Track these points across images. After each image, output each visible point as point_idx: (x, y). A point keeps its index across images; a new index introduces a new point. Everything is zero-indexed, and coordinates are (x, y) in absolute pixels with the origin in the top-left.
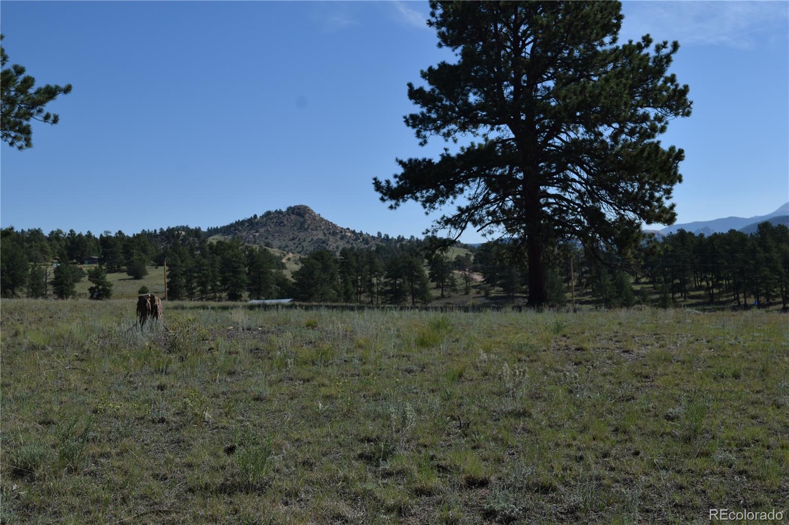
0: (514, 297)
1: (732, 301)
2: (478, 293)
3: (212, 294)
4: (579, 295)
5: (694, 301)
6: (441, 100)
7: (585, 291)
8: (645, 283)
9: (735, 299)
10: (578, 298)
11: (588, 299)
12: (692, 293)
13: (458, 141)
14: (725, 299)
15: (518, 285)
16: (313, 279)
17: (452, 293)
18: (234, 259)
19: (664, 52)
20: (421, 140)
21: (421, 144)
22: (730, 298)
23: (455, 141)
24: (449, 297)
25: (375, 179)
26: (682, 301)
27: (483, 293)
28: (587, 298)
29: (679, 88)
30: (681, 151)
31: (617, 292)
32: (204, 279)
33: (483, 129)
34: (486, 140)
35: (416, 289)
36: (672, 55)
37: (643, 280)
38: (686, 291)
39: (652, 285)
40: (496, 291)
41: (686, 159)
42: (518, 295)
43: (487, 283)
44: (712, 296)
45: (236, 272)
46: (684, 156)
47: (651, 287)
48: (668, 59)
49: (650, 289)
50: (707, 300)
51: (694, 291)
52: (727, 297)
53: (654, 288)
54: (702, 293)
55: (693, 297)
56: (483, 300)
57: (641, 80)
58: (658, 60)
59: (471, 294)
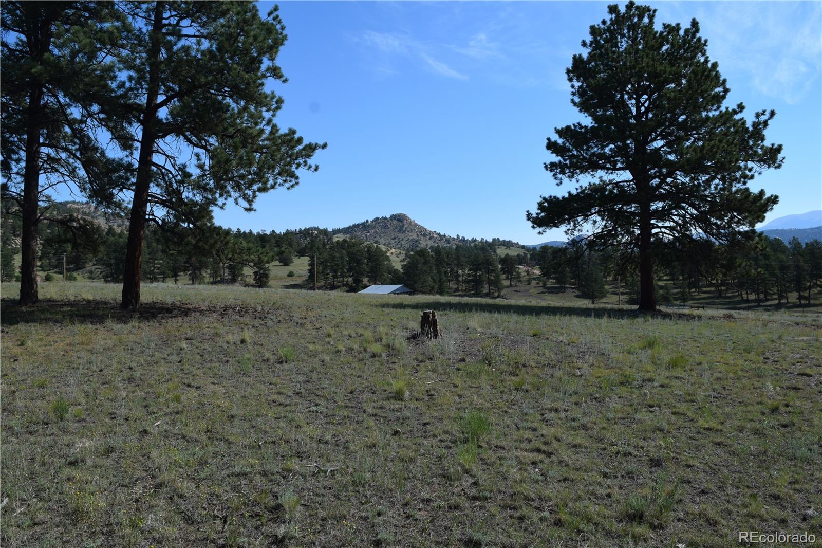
0: (565, 288)
1: (736, 296)
2: (538, 283)
3: (341, 279)
4: (615, 288)
5: (706, 295)
6: (571, 151)
8: (666, 280)
9: (739, 295)
10: (613, 290)
12: (705, 289)
13: (580, 182)
14: (730, 295)
15: (568, 279)
16: (417, 270)
17: (517, 283)
18: (358, 253)
19: (763, 118)
20: (558, 182)
21: (558, 184)
22: (734, 294)
23: (578, 181)
24: (516, 286)
25: (528, 212)
26: (695, 295)
27: (541, 284)
28: (621, 290)
29: (774, 147)
32: (335, 268)
33: (600, 173)
34: (601, 181)
35: (492, 280)
36: (769, 122)
38: (699, 287)
40: (551, 283)
42: (568, 286)
43: (544, 276)
44: (720, 292)
45: (359, 262)
48: (766, 124)
50: (716, 295)
51: (705, 287)
52: (732, 293)
53: (674, 284)
54: (713, 289)
55: (704, 292)
56: (541, 289)
57: (744, 140)
58: (755, 125)
59: (532, 284)
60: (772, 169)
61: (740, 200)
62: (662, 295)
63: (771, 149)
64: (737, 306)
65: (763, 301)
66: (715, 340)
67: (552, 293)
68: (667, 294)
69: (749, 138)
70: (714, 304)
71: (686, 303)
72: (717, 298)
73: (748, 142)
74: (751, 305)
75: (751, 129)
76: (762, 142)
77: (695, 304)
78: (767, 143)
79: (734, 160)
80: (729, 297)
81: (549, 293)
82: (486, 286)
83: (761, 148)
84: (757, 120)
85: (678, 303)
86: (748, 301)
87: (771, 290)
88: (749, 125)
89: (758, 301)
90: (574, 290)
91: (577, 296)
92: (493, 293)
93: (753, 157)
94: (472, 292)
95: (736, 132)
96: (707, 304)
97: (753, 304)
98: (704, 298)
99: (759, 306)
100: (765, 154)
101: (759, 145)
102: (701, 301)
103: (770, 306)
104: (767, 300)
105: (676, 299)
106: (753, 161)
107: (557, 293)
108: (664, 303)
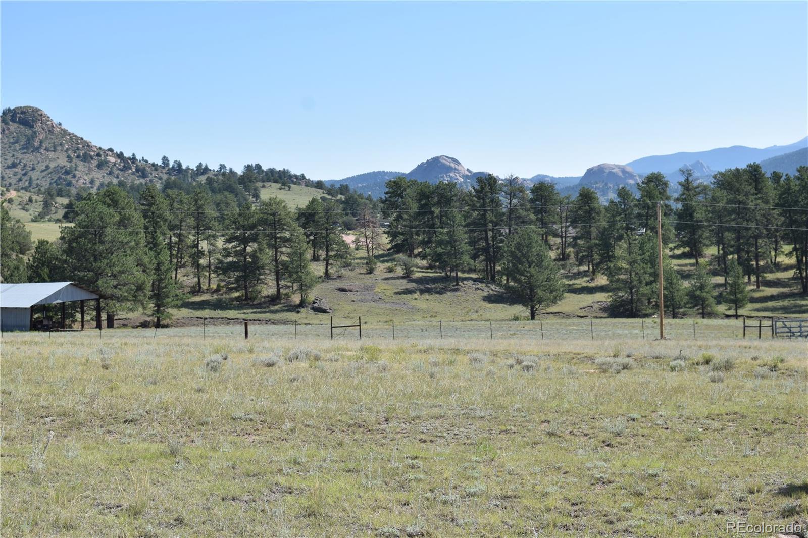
0: (458, 280)
2: (390, 270)
4: (567, 277)
7: (575, 270)
10: (569, 282)
11: (585, 284)
15: (466, 258)
16: (102, 242)
17: (343, 270)
24: (340, 277)
26: (753, 291)
27: (400, 271)
31: (651, 274)
35: (284, 264)
39: (693, 261)
40: (422, 267)
42: (466, 275)
47: (692, 265)
49: (689, 268)
56: (404, 284)
59: (377, 272)
67: (428, 291)
71: (740, 312)
77: (758, 310)
81: (422, 292)
82: (271, 280)
85: (722, 308)
90: (480, 285)
91: (489, 299)
92: (286, 294)
94: (236, 294)
105: (719, 300)
107: (440, 293)
108: (690, 311)
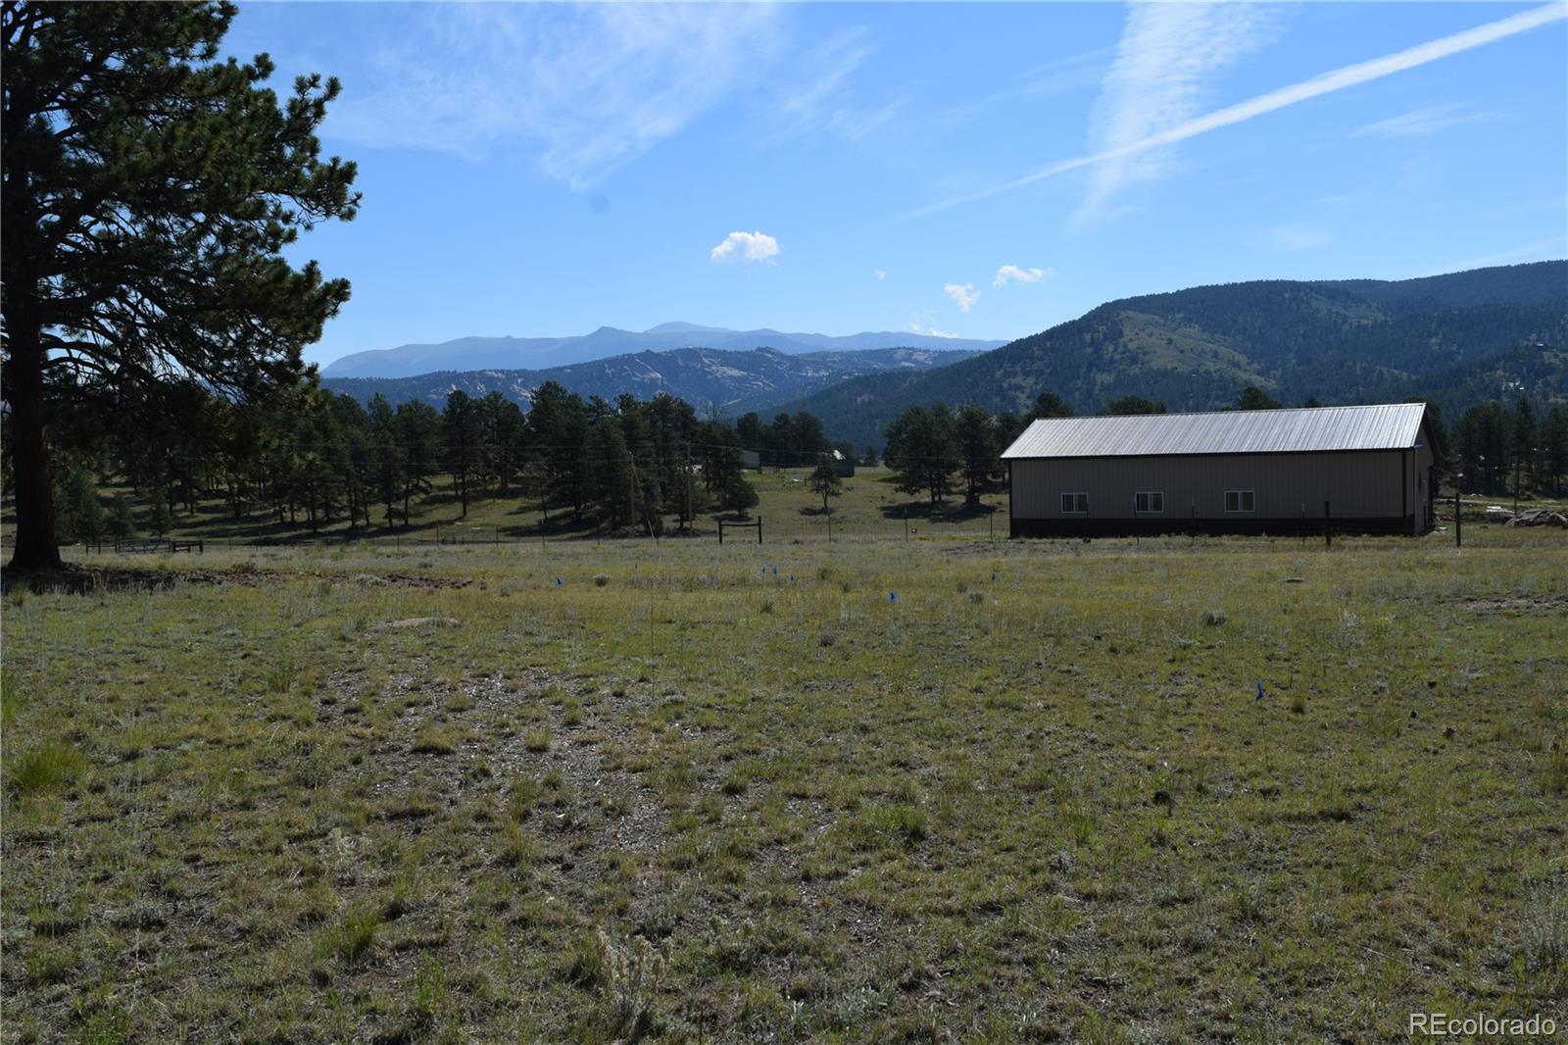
1: (270, 516)
5: (207, 517)
8: (117, 485)
9: (275, 513)
12: (204, 503)
14: (258, 513)
19: (313, 94)
22: (267, 511)
29: (339, 167)
30: (344, 284)
36: (327, 105)
37: (116, 480)
38: (193, 500)
41: (352, 298)
44: (238, 507)
46: (349, 293)
48: (319, 109)
50: (230, 515)
51: (206, 499)
52: (261, 509)
53: (136, 493)
54: (221, 502)
55: (205, 510)
57: (271, 139)
58: (298, 108)
60: (335, 219)
61: (265, 284)
62: (109, 520)
63: (332, 169)
64: (272, 536)
65: (322, 524)
66: (199, 650)
68: (120, 515)
69: (285, 139)
70: (225, 534)
72: (232, 521)
73: (280, 150)
74: (298, 532)
75: (286, 115)
76: (312, 155)
78: (324, 158)
79: (247, 181)
80: (257, 519)
83: (310, 168)
84: (298, 97)
86: (293, 525)
87: (336, 501)
88: (282, 105)
89: (313, 524)
93: (291, 185)
95: (252, 117)
96: (212, 534)
97: (304, 531)
98: (204, 523)
99: (315, 535)
100: (319, 180)
101: (305, 160)
102: (199, 529)
103: (337, 532)
104: (331, 521)
106: (293, 195)
